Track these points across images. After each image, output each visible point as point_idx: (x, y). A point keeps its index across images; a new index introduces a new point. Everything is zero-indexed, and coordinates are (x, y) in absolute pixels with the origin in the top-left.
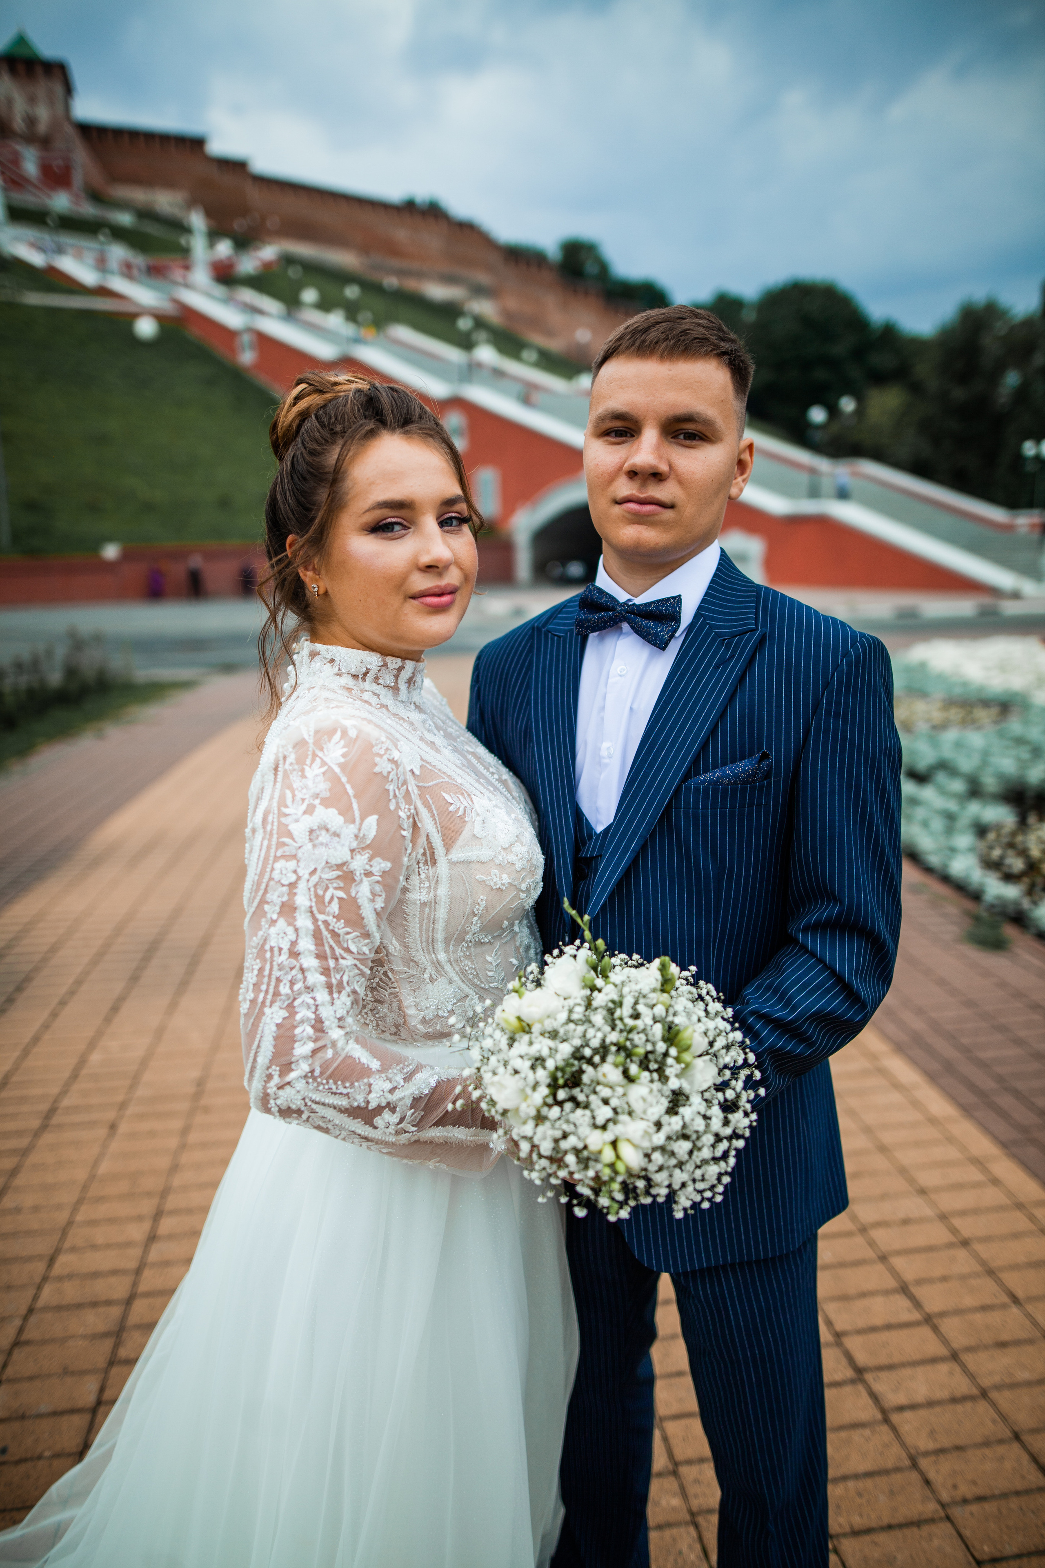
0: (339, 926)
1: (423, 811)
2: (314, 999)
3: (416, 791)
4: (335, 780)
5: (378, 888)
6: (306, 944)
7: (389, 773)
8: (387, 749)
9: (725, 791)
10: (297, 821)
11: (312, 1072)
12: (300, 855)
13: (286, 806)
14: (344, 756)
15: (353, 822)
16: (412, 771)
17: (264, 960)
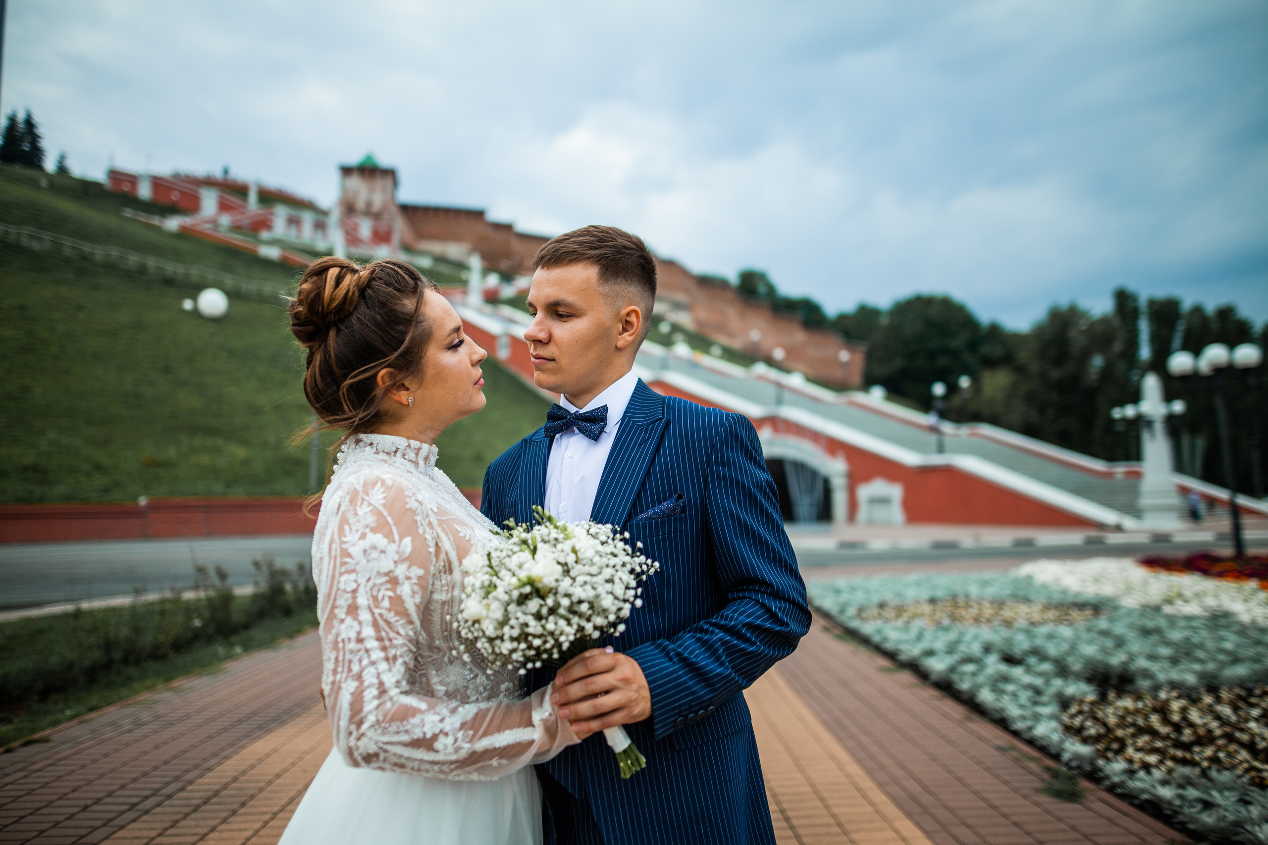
0: (391, 617)
1: (442, 535)
2: (376, 669)
3: (436, 522)
4: (379, 514)
5: (416, 588)
6: (368, 631)
7: (416, 509)
8: (413, 494)
9: (657, 523)
10: (354, 545)
11: (377, 721)
12: (358, 568)
13: (345, 536)
14: (384, 498)
15: (394, 542)
16: (431, 509)
17: (338, 649)
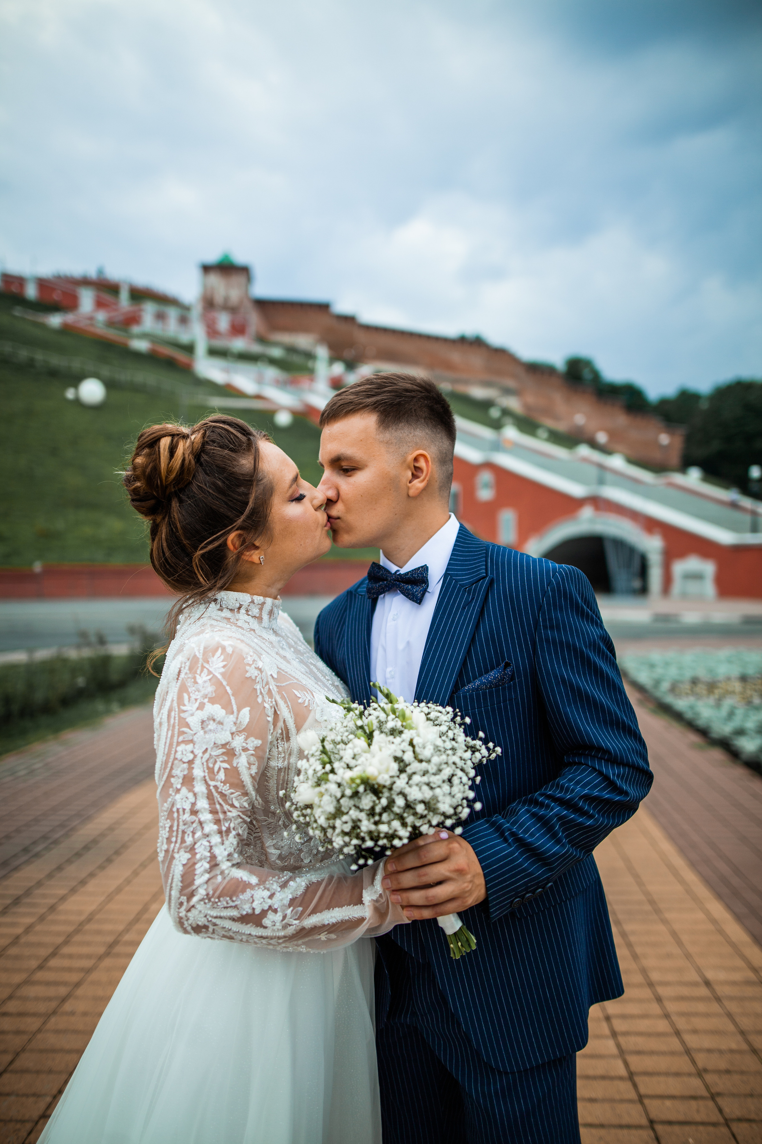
0: (226, 789)
1: (281, 703)
2: (209, 842)
3: (275, 689)
4: (219, 684)
5: (252, 759)
6: (203, 804)
7: (256, 677)
8: (254, 660)
9: (485, 694)
10: (192, 715)
11: (207, 895)
12: (195, 739)
13: (184, 705)
14: (224, 667)
15: (232, 713)
16: (271, 675)
17: (172, 820)
